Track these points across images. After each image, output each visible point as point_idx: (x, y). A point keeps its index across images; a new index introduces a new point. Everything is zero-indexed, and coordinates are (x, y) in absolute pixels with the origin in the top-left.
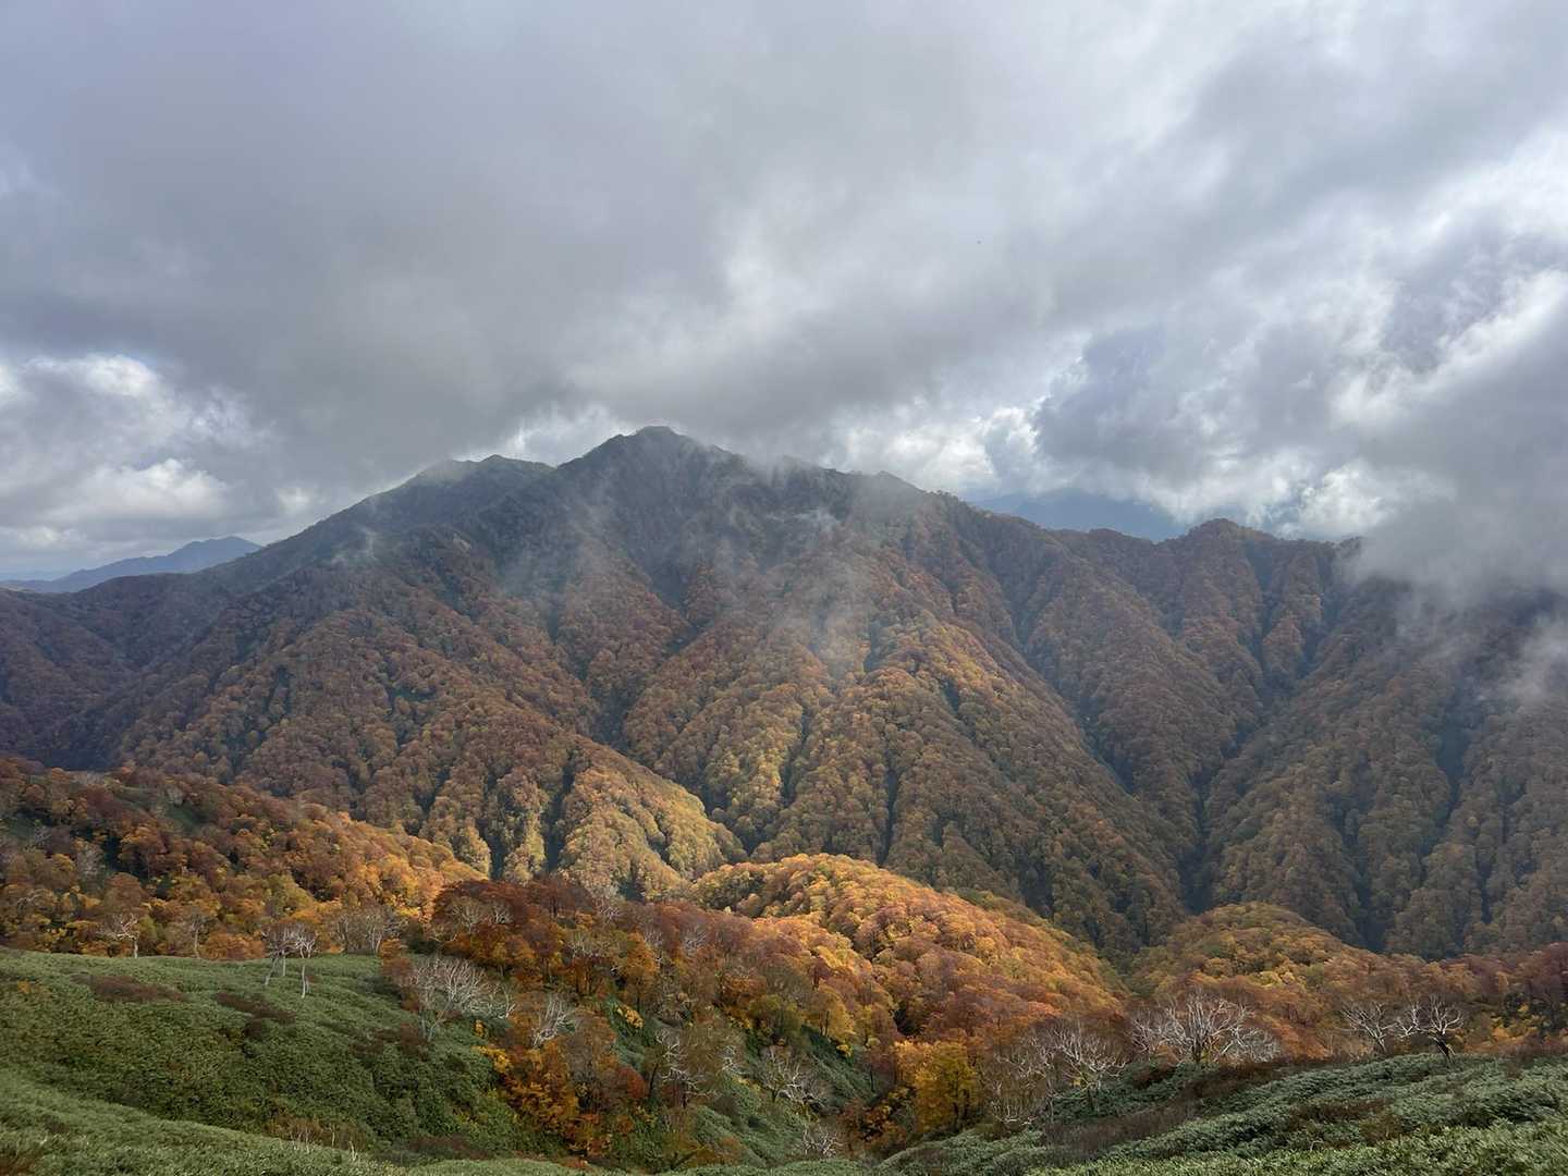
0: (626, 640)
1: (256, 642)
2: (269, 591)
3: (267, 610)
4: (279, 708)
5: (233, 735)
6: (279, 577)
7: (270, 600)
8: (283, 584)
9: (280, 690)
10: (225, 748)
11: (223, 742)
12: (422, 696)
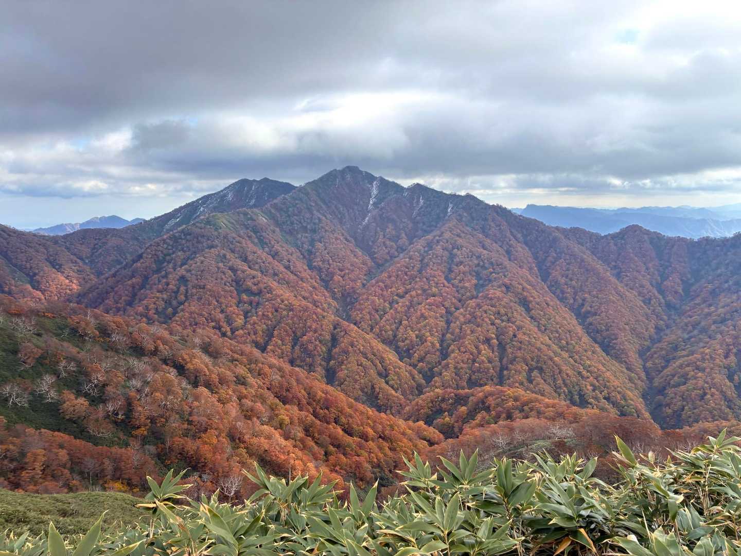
0: (347, 271)
1: (165, 264)
2: (170, 238)
3: (170, 247)
4: (183, 298)
5: (160, 310)
6: (174, 231)
7: (171, 243)
8: (177, 235)
9: (182, 289)
10: (156, 316)
11: (155, 314)
12: (254, 294)
